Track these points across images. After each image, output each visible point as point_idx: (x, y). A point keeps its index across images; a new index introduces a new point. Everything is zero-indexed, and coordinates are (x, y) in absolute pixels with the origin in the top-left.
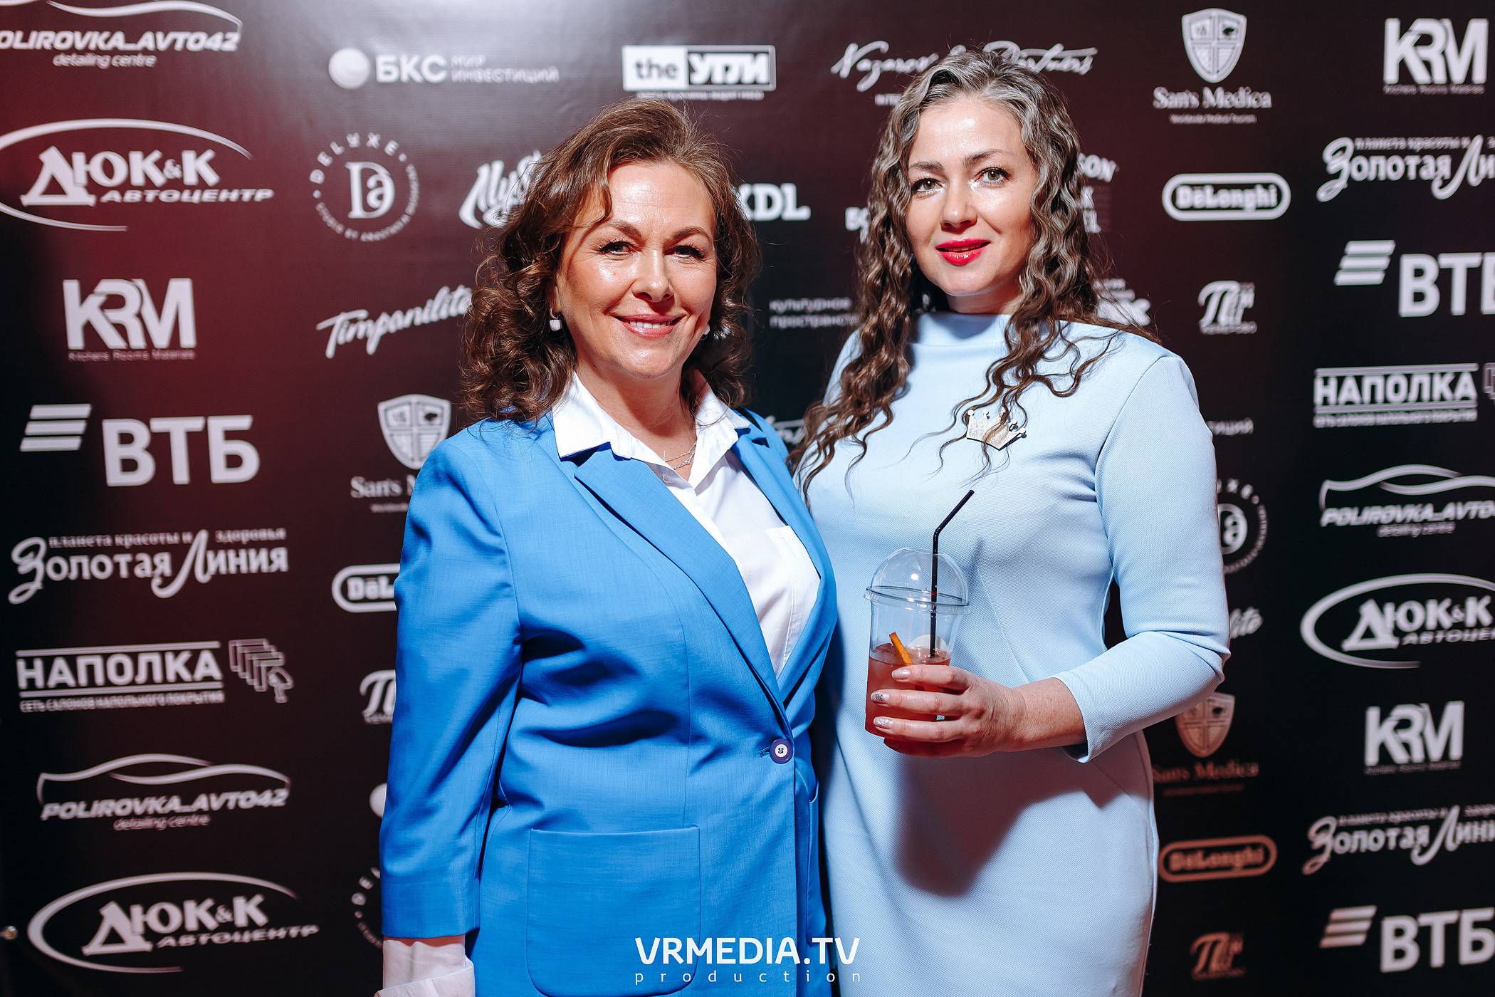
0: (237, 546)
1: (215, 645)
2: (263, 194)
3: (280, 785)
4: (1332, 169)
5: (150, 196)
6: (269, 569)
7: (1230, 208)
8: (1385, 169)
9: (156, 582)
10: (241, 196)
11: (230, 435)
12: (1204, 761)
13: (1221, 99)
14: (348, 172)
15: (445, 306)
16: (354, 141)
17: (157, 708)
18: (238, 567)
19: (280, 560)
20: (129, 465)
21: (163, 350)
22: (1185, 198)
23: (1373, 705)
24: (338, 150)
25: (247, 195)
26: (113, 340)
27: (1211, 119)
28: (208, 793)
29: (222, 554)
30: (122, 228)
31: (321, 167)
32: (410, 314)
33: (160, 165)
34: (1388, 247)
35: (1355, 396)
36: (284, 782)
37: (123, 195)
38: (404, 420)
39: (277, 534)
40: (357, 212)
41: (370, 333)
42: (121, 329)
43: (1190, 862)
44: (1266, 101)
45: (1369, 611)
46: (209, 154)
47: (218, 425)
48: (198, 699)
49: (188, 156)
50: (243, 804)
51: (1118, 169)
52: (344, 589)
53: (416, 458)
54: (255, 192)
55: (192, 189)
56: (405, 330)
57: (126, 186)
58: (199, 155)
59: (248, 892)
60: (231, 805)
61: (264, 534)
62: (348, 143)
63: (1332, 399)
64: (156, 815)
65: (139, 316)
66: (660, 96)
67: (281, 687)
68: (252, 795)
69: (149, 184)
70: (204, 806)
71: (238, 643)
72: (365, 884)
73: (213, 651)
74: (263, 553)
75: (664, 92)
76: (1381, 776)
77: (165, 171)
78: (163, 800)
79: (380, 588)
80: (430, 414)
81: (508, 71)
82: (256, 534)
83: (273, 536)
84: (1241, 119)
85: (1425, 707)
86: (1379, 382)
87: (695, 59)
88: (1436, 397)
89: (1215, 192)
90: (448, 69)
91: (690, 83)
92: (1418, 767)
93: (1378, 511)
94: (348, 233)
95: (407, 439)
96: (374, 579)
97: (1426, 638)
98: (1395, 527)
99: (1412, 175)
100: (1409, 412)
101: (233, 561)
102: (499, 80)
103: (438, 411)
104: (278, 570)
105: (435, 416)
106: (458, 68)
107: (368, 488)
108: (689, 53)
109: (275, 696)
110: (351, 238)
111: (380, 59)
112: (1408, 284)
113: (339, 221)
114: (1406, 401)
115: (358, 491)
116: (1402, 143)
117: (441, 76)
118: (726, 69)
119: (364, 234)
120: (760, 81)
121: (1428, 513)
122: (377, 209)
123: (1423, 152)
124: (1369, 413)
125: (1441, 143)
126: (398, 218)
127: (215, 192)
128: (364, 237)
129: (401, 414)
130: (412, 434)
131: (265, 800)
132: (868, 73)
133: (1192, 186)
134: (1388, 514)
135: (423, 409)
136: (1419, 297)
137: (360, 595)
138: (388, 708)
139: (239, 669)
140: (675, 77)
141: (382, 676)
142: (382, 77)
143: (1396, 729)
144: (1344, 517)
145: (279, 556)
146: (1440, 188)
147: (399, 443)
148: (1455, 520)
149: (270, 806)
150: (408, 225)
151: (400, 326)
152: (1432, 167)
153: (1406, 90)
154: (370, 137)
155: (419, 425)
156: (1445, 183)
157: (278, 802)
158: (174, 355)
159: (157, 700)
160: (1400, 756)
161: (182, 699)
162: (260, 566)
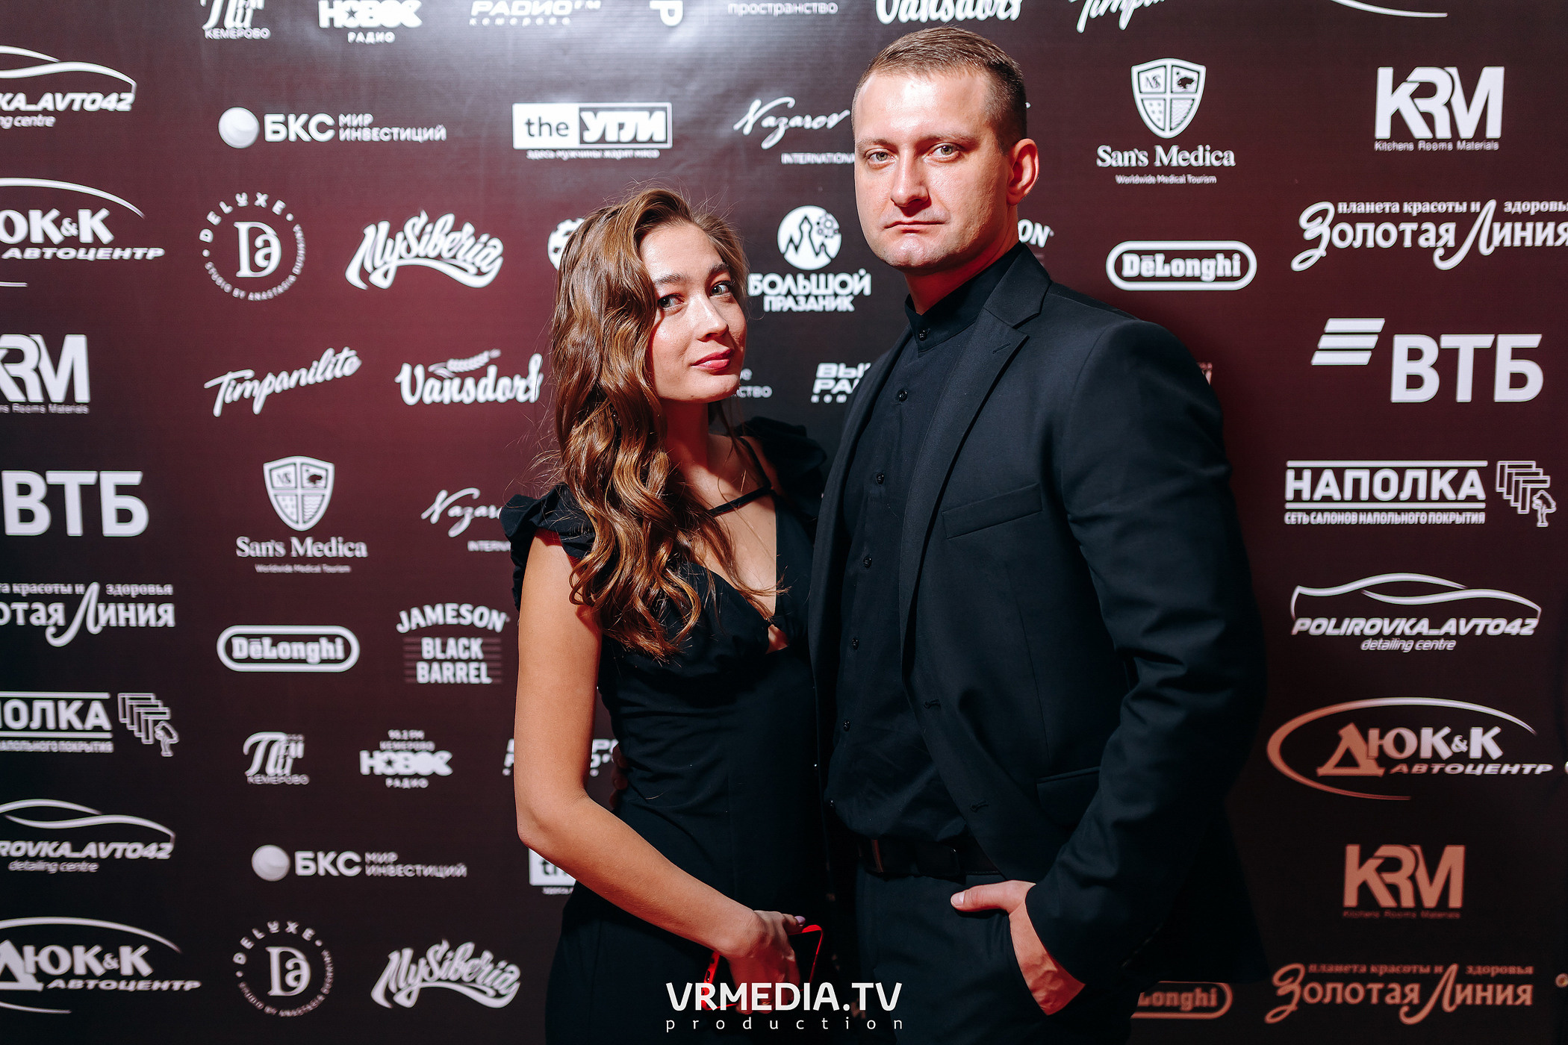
0: (126, 600)
1: (106, 696)
2: (152, 253)
3: (166, 839)
4: (1309, 236)
5: (48, 253)
6: (157, 624)
7: (1184, 278)
8: (1375, 236)
9: (51, 630)
10: (133, 254)
11: (122, 490)
13: (1176, 157)
14: (237, 230)
16: (242, 200)
18: (127, 620)
19: (168, 615)
20: (26, 516)
21: (59, 404)
22: (1132, 265)
23: (1353, 842)
24: (227, 209)
25: (139, 253)
26: (13, 393)
27: (1162, 179)
28: (97, 842)
29: (112, 607)
30: (21, 284)
31: (209, 226)
32: (295, 375)
33: (58, 223)
34: (1377, 324)
35: (1334, 492)
36: (169, 836)
37: (23, 252)
38: (289, 481)
39: (165, 590)
40: (245, 271)
41: (256, 393)
42: (20, 383)
44: (1229, 159)
45: (1350, 735)
46: (104, 213)
47: (110, 479)
48: (87, 748)
49: (84, 215)
50: (130, 855)
51: (1052, 234)
52: (229, 648)
53: (301, 521)
54: (148, 251)
55: (87, 247)
56: (290, 389)
57: (26, 243)
58: (94, 214)
59: (135, 942)
60: (118, 855)
61: (152, 590)
62: (237, 202)
63: (1306, 495)
64: (48, 859)
65: (37, 370)
66: (551, 155)
67: (167, 742)
68: (139, 846)
69: (47, 242)
70: (94, 854)
71: (127, 696)
72: (246, 944)
73: (102, 701)
74: (152, 607)
75: (555, 150)
76: (1362, 920)
77: (63, 229)
78: (55, 844)
79: (263, 649)
80: (315, 476)
81: (395, 130)
82: (145, 588)
83: (161, 591)
84: (1198, 180)
85: (1417, 848)
86: (1365, 476)
87: (588, 117)
88: (1435, 495)
89: (1167, 261)
90: (336, 127)
91: (582, 141)
92: (1407, 914)
93: (1362, 621)
94: (236, 293)
95: (291, 500)
96: (258, 640)
97: (1420, 769)
98: (1381, 641)
99: (1408, 243)
100: (1399, 511)
101: (123, 615)
102: (387, 138)
103: (322, 473)
104: (166, 625)
105: (319, 478)
106: (346, 127)
107: (252, 548)
108: (581, 110)
109: (161, 750)
110: (239, 298)
111: (269, 119)
112: (1401, 368)
113: (227, 280)
114: (1396, 499)
115: (243, 551)
116: (1396, 208)
117: (329, 135)
118: (621, 126)
119: (251, 293)
120: (656, 138)
121: (1423, 627)
122: (264, 268)
123: (1422, 218)
124: (1351, 511)
125: (1442, 207)
126: (285, 278)
127: (109, 250)
128: (251, 297)
129: (286, 475)
130: (296, 496)
131: (150, 852)
132: (772, 130)
133: (1140, 253)
134: (1373, 627)
135: (307, 471)
136: (1415, 382)
137: (243, 655)
138: (270, 769)
139: (127, 721)
140: (566, 135)
141: (265, 737)
142: (270, 137)
143: (1380, 870)
144: (1319, 627)
145: (166, 611)
146: (1443, 258)
147: (283, 504)
148: (1457, 637)
149: (155, 859)
150: (293, 287)
151: (286, 386)
152: (1432, 235)
153: (1401, 147)
154: (258, 196)
155: (303, 487)
156: (1449, 253)
157: (163, 855)
158: (69, 409)
159: (50, 746)
160: (1385, 899)
161: (74, 747)
162: (148, 621)
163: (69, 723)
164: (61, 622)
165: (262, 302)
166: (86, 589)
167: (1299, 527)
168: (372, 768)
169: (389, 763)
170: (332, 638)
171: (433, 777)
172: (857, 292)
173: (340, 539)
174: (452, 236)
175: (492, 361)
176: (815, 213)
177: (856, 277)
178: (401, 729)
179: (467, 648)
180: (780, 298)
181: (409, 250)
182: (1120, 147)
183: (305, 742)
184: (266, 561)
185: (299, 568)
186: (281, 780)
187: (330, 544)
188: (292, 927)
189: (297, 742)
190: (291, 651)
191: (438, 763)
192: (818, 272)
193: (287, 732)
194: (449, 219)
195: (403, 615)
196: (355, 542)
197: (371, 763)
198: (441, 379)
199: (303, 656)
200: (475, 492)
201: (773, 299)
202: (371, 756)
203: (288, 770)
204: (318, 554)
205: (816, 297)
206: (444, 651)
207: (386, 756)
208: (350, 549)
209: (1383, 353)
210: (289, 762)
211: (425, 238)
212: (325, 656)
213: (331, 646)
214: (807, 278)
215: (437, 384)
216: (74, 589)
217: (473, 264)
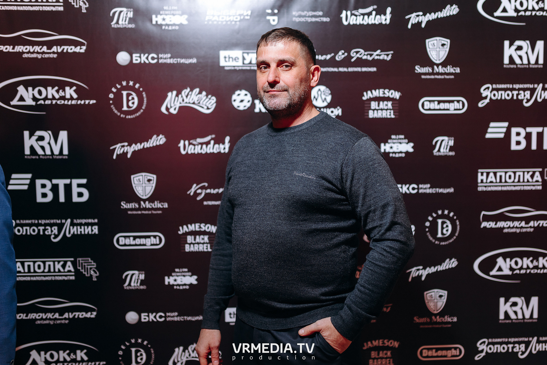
0: (81, 225)
1: (72, 259)
2: (93, 102)
3: (94, 310)
4: (484, 95)
5: (54, 102)
6: (92, 233)
7: (444, 110)
8: (505, 95)
9: (53, 236)
10: (85, 102)
11: (79, 186)
12: (436, 315)
13: (440, 70)
14: (122, 94)
15: (155, 141)
16: (124, 83)
17: (52, 281)
18: (81, 232)
19: (96, 230)
20: (44, 195)
21: (57, 155)
22: (427, 105)
23: (502, 297)
24: (119, 87)
25: (87, 102)
26: (40, 152)
27: (437, 77)
28: (68, 312)
29: (75, 228)
30: (44, 113)
31: (113, 92)
32: (143, 144)
33: (58, 91)
34: (506, 124)
35: (494, 180)
36: (95, 309)
37: (45, 102)
38: (140, 181)
39: (95, 221)
40: (125, 108)
41: (129, 151)
42: (43, 148)
43: (430, 353)
44: (458, 70)
45: (500, 261)
46: (74, 88)
47: (75, 182)
48: (66, 278)
49: (67, 88)
50: (80, 317)
51: (401, 95)
52: (118, 241)
53: (144, 195)
54: (90, 101)
55: (68, 100)
56: (141, 149)
57: (46, 99)
58: (71, 88)
59: (82, 348)
60: (76, 317)
61: (90, 221)
62: (122, 84)
63: (485, 181)
64: (50, 319)
65: (49, 143)
66: (233, 68)
67: (95, 275)
68: (84, 313)
69: (54, 98)
70: (67, 317)
71: (80, 259)
72: (123, 347)
73: (71, 261)
74: (90, 227)
75: (234, 67)
76: (506, 323)
77: (59, 94)
78: (53, 314)
79: (130, 241)
80: (149, 179)
81: (179, 60)
82: (87, 220)
83: (93, 221)
84: (448, 77)
85: (523, 298)
86: (503, 174)
87: (245, 55)
88: (526, 180)
89: (439, 104)
90: (158, 58)
91: (243, 63)
92: (520, 321)
93: (503, 223)
94: (122, 116)
95: (141, 188)
96: (128, 238)
97: (523, 271)
98: (510, 229)
99: (515, 98)
100: (514, 186)
101: (79, 230)
102: (176, 62)
103: (152, 178)
104: (95, 233)
105: (151, 180)
106: (161, 58)
107: (127, 205)
108: (243, 53)
109: (93, 278)
110: (123, 117)
111: (134, 55)
112: (514, 138)
113: (119, 111)
114: (513, 182)
115: (123, 206)
116: (511, 86)
117: (155, 61)
119: (127, 116)
121: (523, 224)
122: (131, 107)
123: (519, 89)
124: (499, 186)
125: (526, 86)
126: (139, 110)
127: (76, 101)
128: (127, 117)
130: (143, 187)
131: (88, 315)
133: (430, 101)
134: (507, 224)
135: (147, 178)
136: (518, 143)
137: (123, 243)
138: (132, 284)
139: (80, 268)
140: (238, 62)
141: (131, 272)
142: (134, 62)
143: (511, 306)
144: (490, 225)
145: (95, 228)
146: (526, 103)
147: (138, 189)
148: (534, 227)
149: (90, 318)
150: (142, 113)
151: (139, 148)
152: (523, 95)
153: (511, 66)
154: (130, 82)
155: (145, 183)
156: (528, 101)
157: (93, 316)
158: (60, 157)
159: (51, 278)
160: (513, 316)
161: (60, 278)
162: (88, 232)
163: (59, 269)
164: (57, 233)
165: (131, 119)
166: (66, 221)
167: (483, 192)
168: (169, 282)
169: (175, 280)
170: (155, 237)
171: (191, 285)
172: (337, 114)
173: (158, 201)
174: (199, 96)
175: (212, 139)
176: (323, 88)
177: (336, 109)
178: (179, 268)
179: (203, 239)
181: (183, 100)
182: (423, 66)
183: (145, 274)
184: (132, 210)
185: (144, 212)
186: (136, 288)
187: (155, 203)
188: (140, 341)
189: (142, 274)
190: (140, 241)
191: (193, 280)
192: (324, 108)
193: (138, 270)
194: (197, 90)
195: (181, 228)
196: (163, 202)
197: (169, 280)
198: (194, 145)
199: (144, 243)
200: (206, 184)
202: (169, 278)
203: (139, 284)
204: (150, 207)
206: (195, 240)
207: (174, 278)
208: (162, 205)
209: (508, 134)
210: (139, 281)
211: (189, 97)
212: (152, 243)
213: (155, 240)
215: (193, 147)
216: (61, 221)
217: (206, 105)
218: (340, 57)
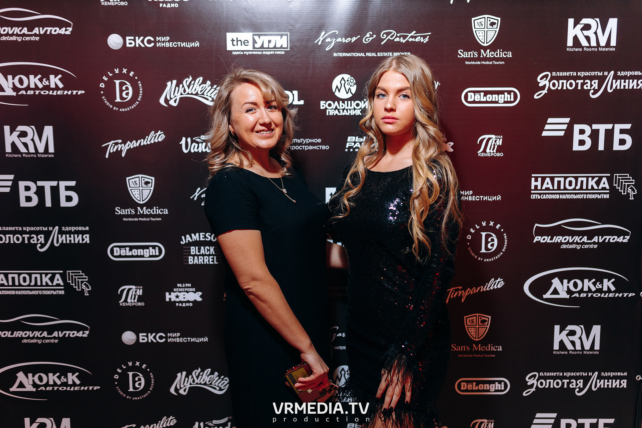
0: (70, 233)
1: (62, 272)
2: (80, 92)
3: (86, 329)
4: (540, 85)
5: (37, 92)
6: (82, 242)
7: (492, 102)
8: (567, 85)
9: (39, 246)
10: (72, 93)
11: (68, 188)
12: (477, 343)
13: (489, 54)
14: (115, 83)
16: (117, 71)
17: (39, 295)
18: (70, 241)
19: (87, 239)
20: (29, 199)
21: (42, 154)
22: (471, 97)
23: (557, 324)
24: (111, 75)
25: (75, 92)
26: (23, 149)
27: (484, 62)
28: (58, 330)
29: (64, 236)
30: (26, 105)
31: (104, 81)
32: (139, 141)
33: (41, 80)
35: (550, 186)
36: (88, 328)
37: (26, 92)
38: (137, 184)
39: (86, 229)
40: (118, 100)
41: (123, 149)
42: (26, 145)
43: (470, 387)
44: (510, 55)
45: (556, 282)
46: (60, 76)
47: (63, 184)
48: (54, 293)
49: (52, 77)
50: (71, 336)
52: (112, 251)
53: (141, 200)
54: (78, 91)
55: (53, 90)
57: (28, 88)
58: (56, 76)
59: (73, 371)
60: (67, 336)
61: (80, 228)
62: (115, 72)
63: (539, 188)
64: (38, 338)
65: (33, 140)
66: (242, 53)
67: (87, 290)
68: (75, 332)
69: (37, 88)
70: (57, 336)
71: (70, 271)
72: (119, 371)
73: (60, 274)
74: (80, 236)
75: (243, 51)
76: (561, 355)
77: (43, 83)
78: (41, 332)
79: (126, 252)
80: (147, 181)
81: (179, 43)
82: (78, 228)
83: (84, 229)
84: (498, 63)
85: (582, 326)
86: (562, 180)
87: (256, 38)
88: (590, 187)
89: (485, 95)
90: (155, 42)
91: (254, 47)
92: (578, 352)
93: (561, 237)
94: (115, 108)
95: (137, 192)
96: (124, 248)
97: (583, 295)
98: (568, 245)
99: (579, 88)
100: (576, 194)
101: (68, 239)
102: (176, 46)
103: (150, 181)
104: (86, 243)
105: (149, 183)
106: (159, 42)
107: (122, 211)
108: (254, 35)
109: (85, 293)
110: (116, 110)
111: (128, 38)
112: (577, 137)
113: (111, 104)
114: (574, 189)
115: (118, 212)
116: (575, 74)
117: (152, 45)
118: (270, 41)
119: (121, 108)
120: (283, 46)
121: (585, 239)
122: (126, 98)
123: (585, 78)
124: (557, 194)
125: (593, 74)
126: (134, 102)
127: (62, 91)
128: (121, 110)
129: (135, 182)
130: (140, 190)
131: (80, 334)
132: (330, 43)
133: (474, 92)
134: (565, 239)
135: (144, 180)
136: (582, 143)
137: (118, 254)
138: (129, 300)
139: (70, 282)
140: (248, 45)
141: (127, 287)
142: (128, 45)
143: (567, 335)
144: (544, 239)
145: (86, 237)
146: (593, 94)
147: (134, 193)
148: (598, 243)
149: (82, 337)
150: (138, 106)
151: (135, 146)
152: (589, 85)
153: (577, 50)
154: (123, 69)
155: (142, 187)
156: (596, 92)
157: (85, 335)
158: (46, 156)
159: (39, 292)
160: (570, 347)
161: (48, 293)
162: (79, 241)
163: (46, 282)
164: (43, 242)
165: (125, 112)
166: (53, 229)
167: (536, 200)
168: (170, 299)
169: (177, 297)
170: (154, 247)
171: (195, 302)
172: (362, 108)
173: (157, 207)
174: (202, 86)
176: (346, 76)
177: (363, 102)
178: (182, 283)
179: (208, 250)
180: (332, 110)
181: (185, 91)
182: (467, 50)
183: (143, 289)
184: (127, 216)
185: (141, 219)
186: (133, 305)
187: (153, 209)
188: (138, 364)
189: (140, 289)
190: (138, 252)
191: (197, 297)
192: (347, 100)
193: (135, 285)
194: (200, 79)
195: (183, 238)
196: (163, 209)
197: (170, 297)
198: (198, 143)
199: (142, 254)
201: (330, 110)
202: (170, 294)
203: (136, 301)
204: (148, 213)
205: (347, 110)
206: (199, 252)
207: (176, 294)
208: (161, 211)
209: (569, 131)
210: (137, 297)
211: (191, 86)
212: (151, 254)
213: (154, 250)
214: (343, 102)
215: (196, 145)
216: (48, 229)
217: (211, 97)
218: (367, 40)
